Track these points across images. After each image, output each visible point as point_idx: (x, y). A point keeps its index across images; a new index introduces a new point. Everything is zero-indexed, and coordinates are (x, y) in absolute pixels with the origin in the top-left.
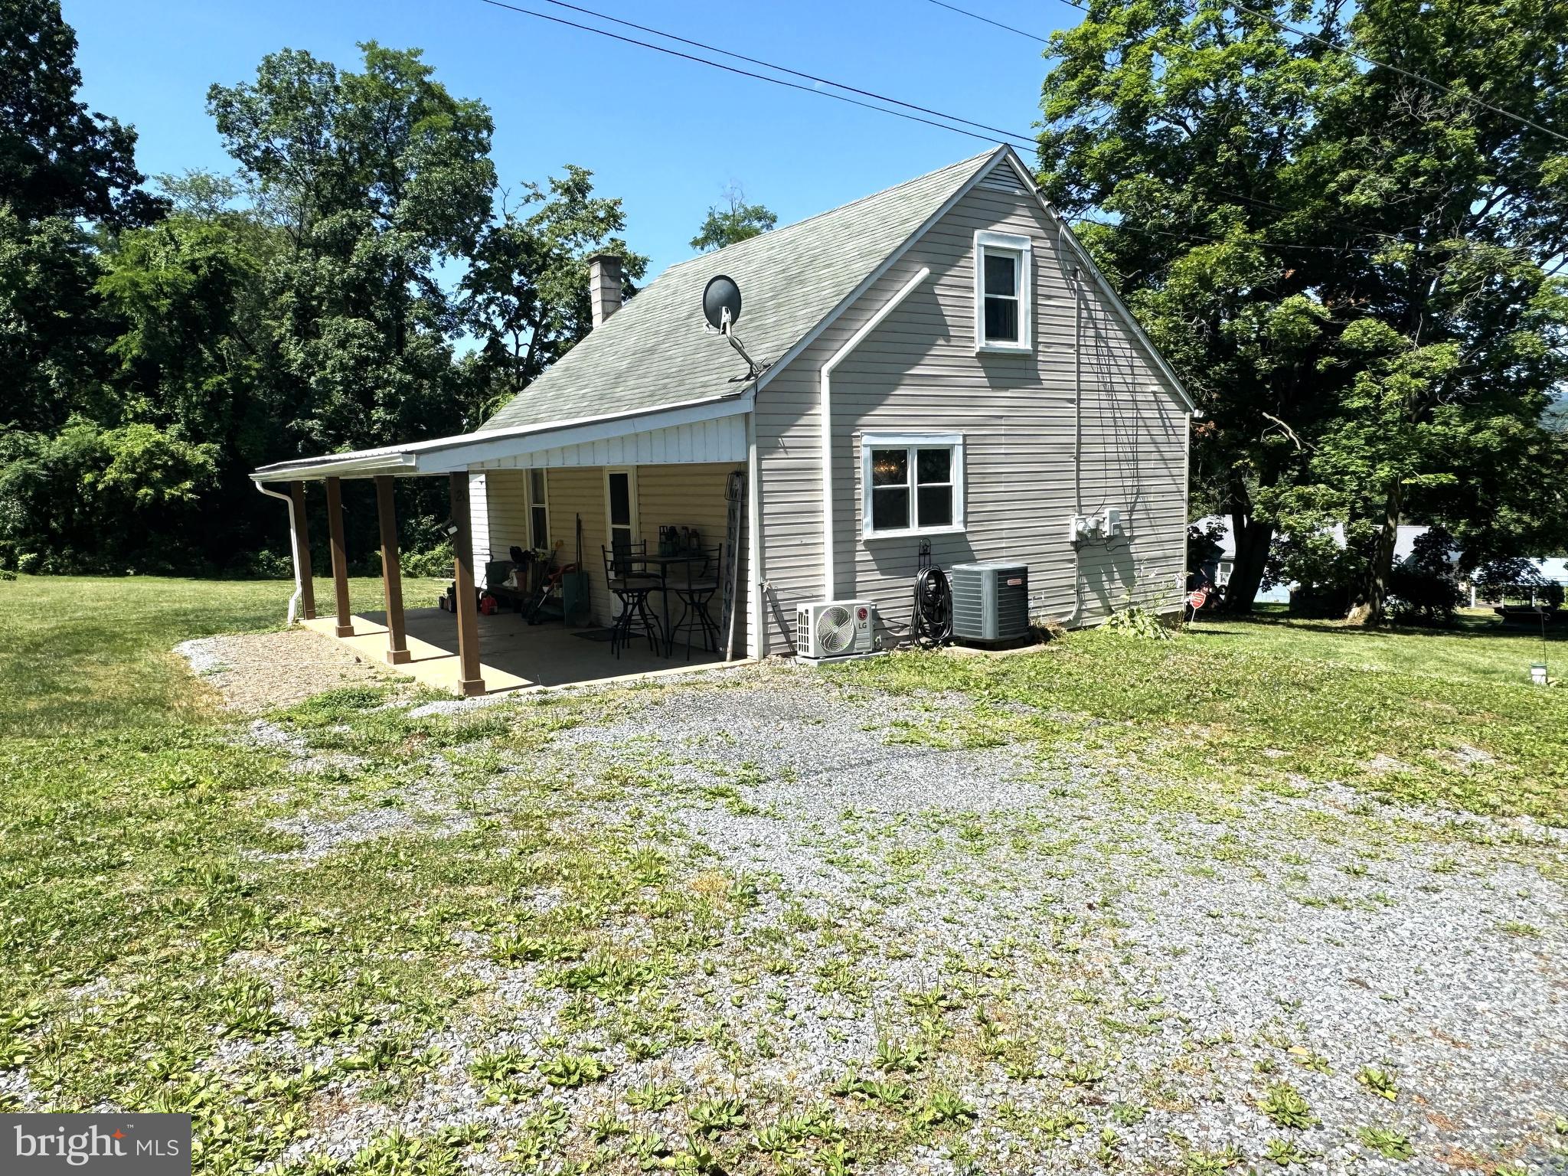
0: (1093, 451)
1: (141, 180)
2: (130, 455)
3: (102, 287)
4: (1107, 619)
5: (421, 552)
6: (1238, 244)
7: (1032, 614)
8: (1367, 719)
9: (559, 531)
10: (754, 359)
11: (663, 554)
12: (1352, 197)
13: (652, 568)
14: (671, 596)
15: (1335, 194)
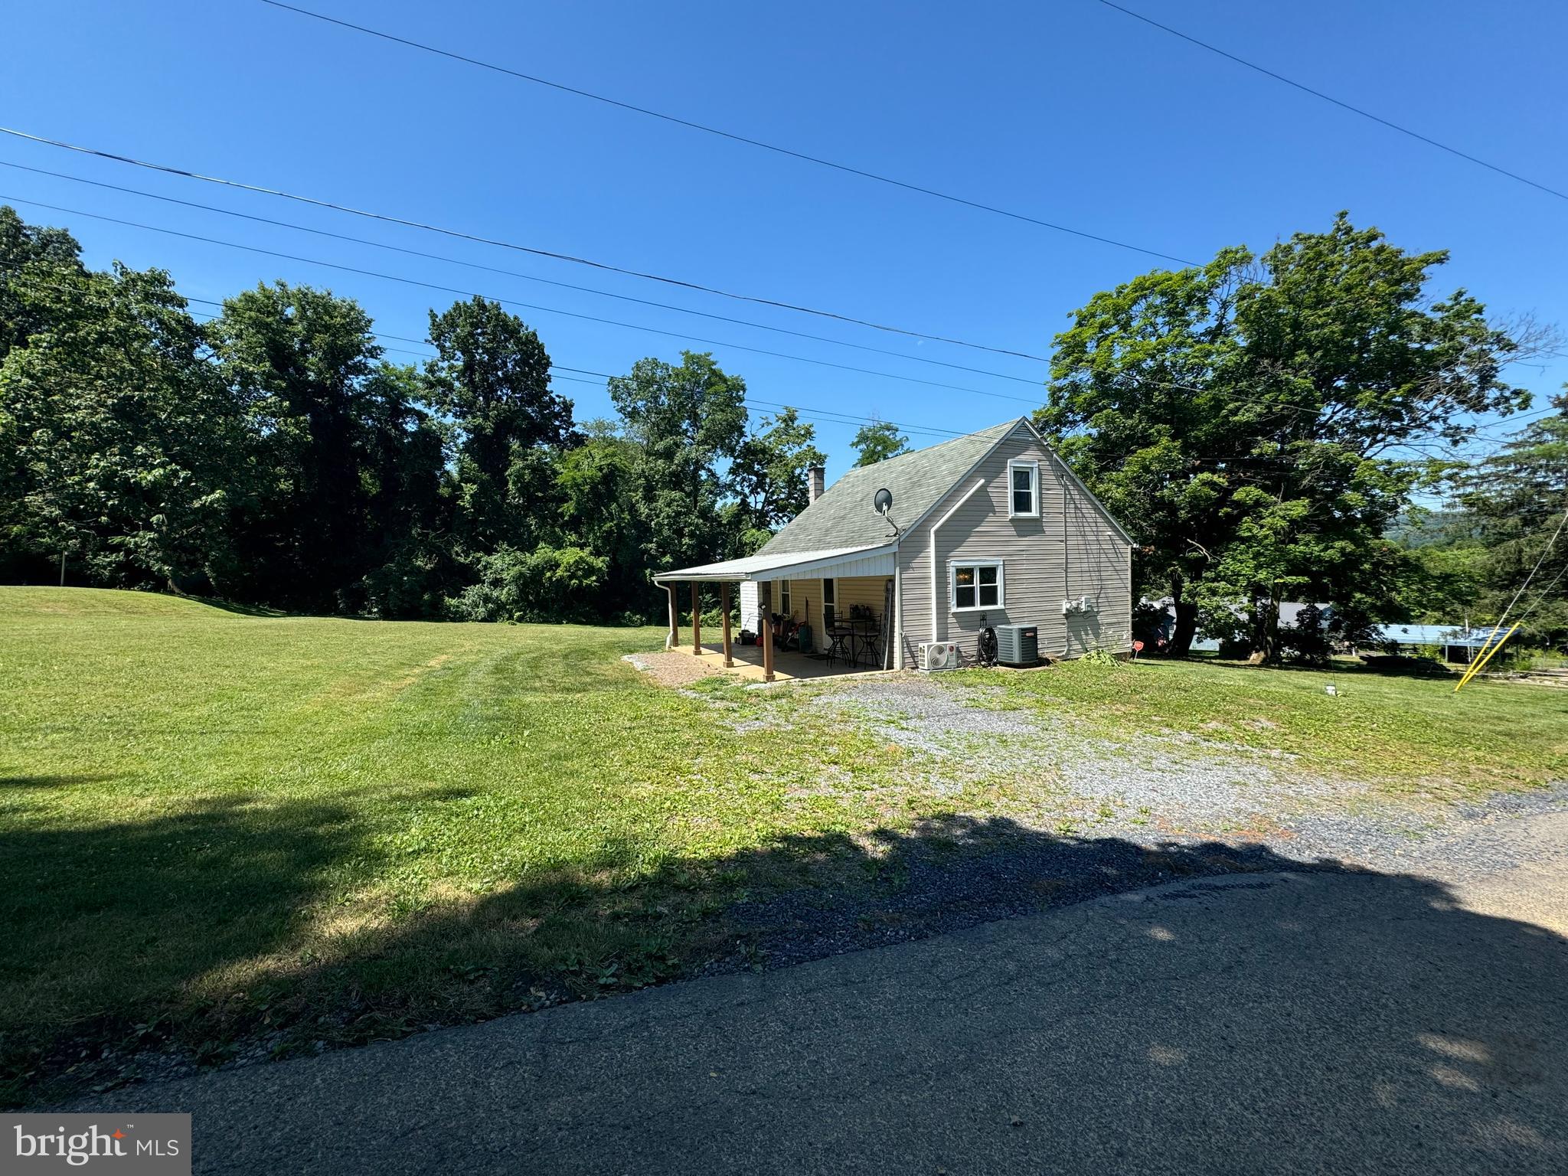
0: (1074, 566)
1: (574, 425)
2: (568, 563)
3: (559, 480)
4: (1083, 656)
5: (705, 613)
6: (1165, 448)
7: (1040, 652)
8: (1211, 705)
9: (796, 606)
10: (898, 526)
11: (852, 618)
12: (1236, 418)
13: (845, 625)
14: (856, 638)
15: (1226, 416)
